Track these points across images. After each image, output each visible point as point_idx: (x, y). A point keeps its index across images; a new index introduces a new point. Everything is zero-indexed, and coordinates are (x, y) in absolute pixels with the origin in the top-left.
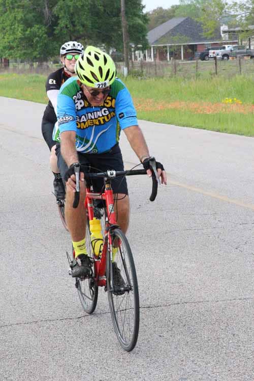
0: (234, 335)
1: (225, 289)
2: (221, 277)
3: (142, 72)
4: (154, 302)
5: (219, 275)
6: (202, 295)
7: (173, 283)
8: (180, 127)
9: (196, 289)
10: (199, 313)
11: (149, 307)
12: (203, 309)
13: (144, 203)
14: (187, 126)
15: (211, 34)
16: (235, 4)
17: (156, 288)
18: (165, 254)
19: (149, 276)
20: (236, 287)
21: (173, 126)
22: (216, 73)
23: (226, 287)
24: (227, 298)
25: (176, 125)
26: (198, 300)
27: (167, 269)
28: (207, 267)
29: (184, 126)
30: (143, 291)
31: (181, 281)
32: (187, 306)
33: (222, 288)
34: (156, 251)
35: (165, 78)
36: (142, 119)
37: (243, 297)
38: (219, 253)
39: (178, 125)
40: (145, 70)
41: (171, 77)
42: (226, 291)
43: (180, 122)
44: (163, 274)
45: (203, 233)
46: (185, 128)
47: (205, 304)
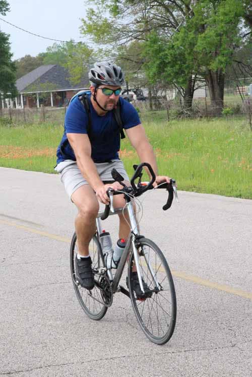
1: (92, 348)
2: (87, 335)
3: (11, 119)
4: (15, 367)
5: (85, 333)
6: (67, 356)
7: (36, 344)
9: (61, 349)
11: (9, 373)
12: (68, 373)
13: (9, 256)
15: (78, 80)
16: (101, 51)
17: (17, 351)
18: (28, 312)
19: (10, 337)
20: (103, 345)
21: (41, 173)
23: (92, 346)
24: (93, 358)
25: (45, 173)
26: (62, 362)
27: (30, 328)
28: (74, 324)
30: (3, 355)
31: (45, 341)
32: (50, 370)
33: (87, 347)
34: (20, 308)
35: (34, 125)
36: (10, 167)
37: (109, 357)
40: (14, 118)
41: (40, 124)
42: (93, 350)
44: (26, 334)
46: (54, 175)
47: (70, 367)
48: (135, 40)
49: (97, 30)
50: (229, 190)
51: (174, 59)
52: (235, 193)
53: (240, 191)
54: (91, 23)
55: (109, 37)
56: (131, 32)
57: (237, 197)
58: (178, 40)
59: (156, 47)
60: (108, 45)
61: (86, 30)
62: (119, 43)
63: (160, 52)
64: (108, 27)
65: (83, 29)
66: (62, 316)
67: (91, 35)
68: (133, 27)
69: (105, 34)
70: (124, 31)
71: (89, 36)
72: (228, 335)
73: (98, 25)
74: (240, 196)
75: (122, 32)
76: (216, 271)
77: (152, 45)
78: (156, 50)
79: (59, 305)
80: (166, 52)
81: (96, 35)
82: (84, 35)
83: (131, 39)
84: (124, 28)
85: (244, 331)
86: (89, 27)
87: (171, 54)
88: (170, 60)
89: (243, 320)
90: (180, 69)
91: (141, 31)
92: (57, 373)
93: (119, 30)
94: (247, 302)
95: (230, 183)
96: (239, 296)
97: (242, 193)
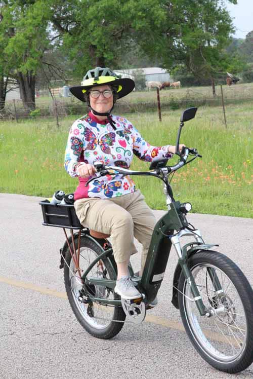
50: (31, 189)
52: (36, 192)
53: (41, 190)
57: (38, 196)
72: (8, 325)
85: (24, 320)
89: (25, 310)
95: (32, 183)
96: (24, 288)
97: (43, 192)
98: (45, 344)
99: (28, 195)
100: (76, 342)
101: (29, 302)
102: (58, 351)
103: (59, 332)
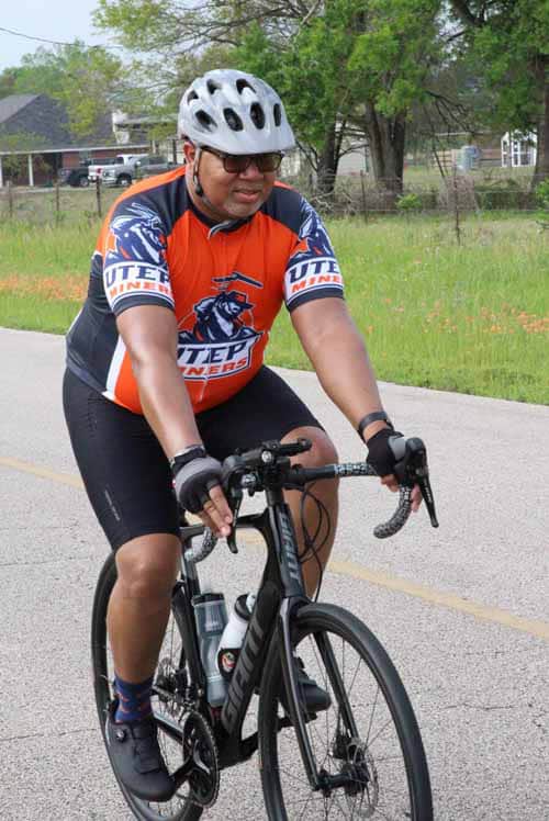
0: (94, 815)
5: (71, 671)
6: (30, 719)
8: (13, 331)
9: (17, 706)
10: (19, 766)
12: (28, 755)
14: (30, 329)
15: (90, 126)
16: (138, 65)
22: (100, 216)
23: (85, 699)
26: (18, 732)
28: (48, 652)
29: (23, 328)
38: (76, 617)
39: (12, 328)
41: (1, 222)
42: (85, 708)
43: (16, 321)
45: (44, 572)
46: (21, 332)
47: (34, 742)
48: (212, 43)
49: (129, 19)
50: (405, 370)
51: (298, 88)
52: (417, 377)
53: (428, 373)
54: (117, 5)
55: (155, 35)
56: (204, 25)
57: (421, 386)
58: (306, 45)
59: (259, 61)
60: (154, 52)
61: (105, 18)
62: (177, 48)
63: (267, 70)
64: (154, 14)
65: (100, 17)
66: (23, 634)
67: (116, 32)
68: (209, 15)
69: (149, 30)
70: (190, 22)
71: (113, 33)
73: (132, 10)
74: (427, 384)
75: (185, 24)
76: (364, 542)
77: (252, 55)
78: (260, 66)
79: (19, 610)
80: (280, 71)
81: (127, 32)
82: (100, 29)
83: (205, 42)
84: (188, 16)
85: (415, 670)
86: (112, 12)
87: (292, 76)
88: (289, 88)
89: (415, 647)
90: (310, 108)
91: (229, 24)
92: (6, 756)
93: (178, 21)
94: (426, 609)
95: (406, 356)
96: (410, 595)
97: (431, 377)
98: (471, 732)
99: (397, 384)
100: (544, 732)
101: (423, 630)
102: (503, 750)
103: (502, 704)
